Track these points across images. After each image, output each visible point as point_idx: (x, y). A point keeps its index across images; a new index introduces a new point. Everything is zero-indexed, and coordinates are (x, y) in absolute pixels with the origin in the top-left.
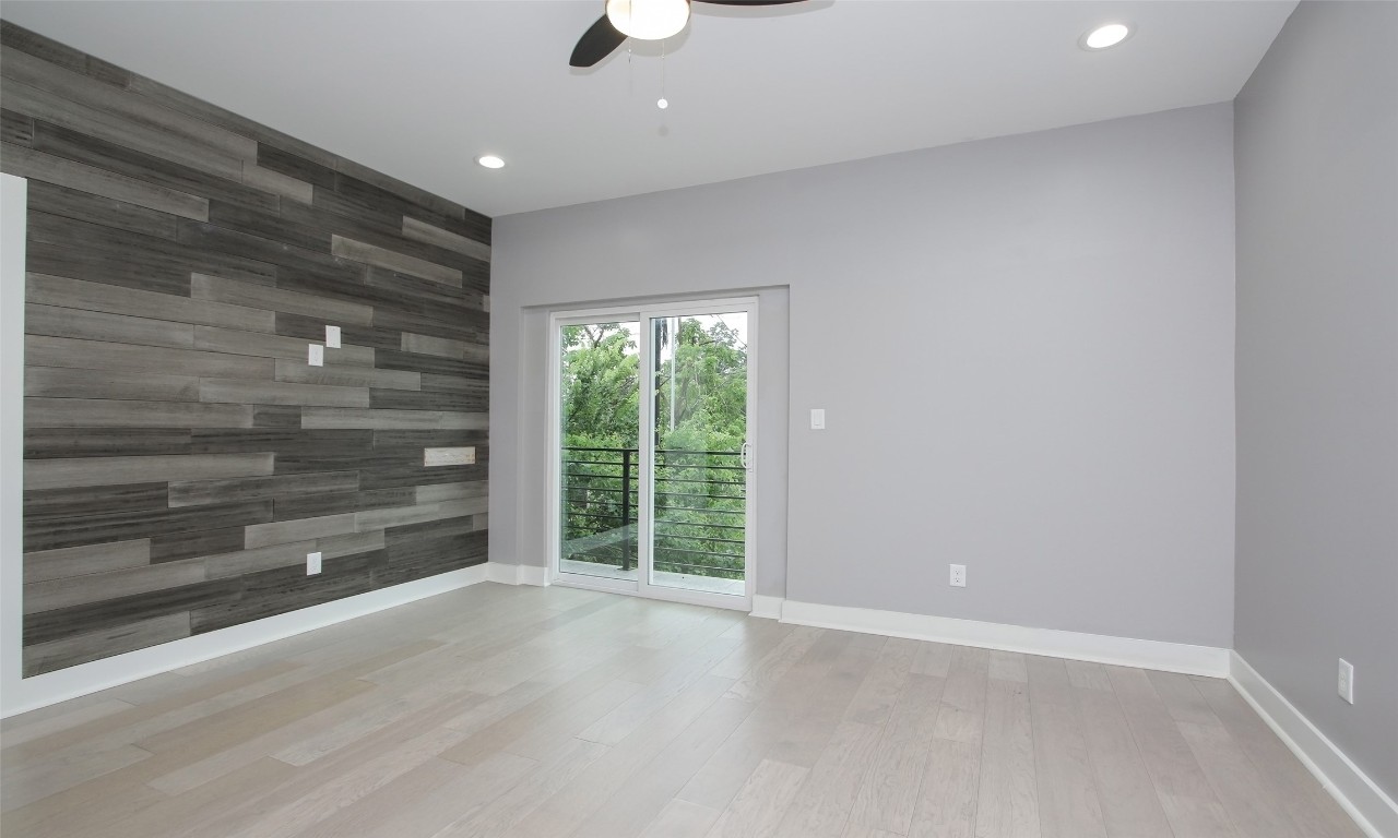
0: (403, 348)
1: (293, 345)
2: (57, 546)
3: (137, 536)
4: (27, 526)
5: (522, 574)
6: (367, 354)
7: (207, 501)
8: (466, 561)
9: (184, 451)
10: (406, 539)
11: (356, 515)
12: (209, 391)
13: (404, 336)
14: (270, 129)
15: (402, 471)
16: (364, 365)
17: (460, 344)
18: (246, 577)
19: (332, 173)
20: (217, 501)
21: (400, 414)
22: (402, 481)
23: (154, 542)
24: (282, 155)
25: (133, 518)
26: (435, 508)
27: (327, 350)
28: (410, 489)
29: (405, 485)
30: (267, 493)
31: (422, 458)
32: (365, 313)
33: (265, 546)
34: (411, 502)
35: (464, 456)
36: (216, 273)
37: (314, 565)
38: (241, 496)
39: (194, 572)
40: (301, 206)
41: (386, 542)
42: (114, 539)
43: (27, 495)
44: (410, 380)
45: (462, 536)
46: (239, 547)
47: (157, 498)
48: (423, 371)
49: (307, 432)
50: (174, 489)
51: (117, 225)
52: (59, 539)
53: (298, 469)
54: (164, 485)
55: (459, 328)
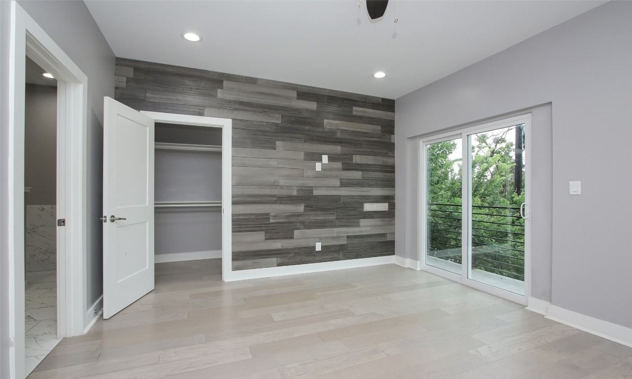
0: (354, 161)
1: (310, 163)
2: (240, 231)
3: (261, 230)
4: (233, 225)
5: (408, 263)
6: (339, 165)
7: (282, 220)
8: (383, 253)
9: (275, 203)
10: (356, 241)
11: (335, 229)
12: (282, 182)
13: (354, 156)
14: (301, 85)
15: (353, 213)
16: (337, 169)
17: (380, 158)
18: (295, 249)
19: (323, 96)
20: (285, 220)
21: (352, 189)
22: (354, 217)
23: (266, 233)
24: (305, 93)
25: (260, 224)
26: (369, 229)
27: (322, 164)
28: (357, 220)
29: (355, 218)
30: (301, 219)
31: (363, 207)
32: (337, 149)
33: (301, 237)
34: (358, 226)
35: (383, 207)
36: (284, 140)
37: (318, 247)
38: (293, 219)
39: (278, 245)
40: (312, 111)
41: (347, 241)
42: (255, 231)
43: (233, 215)
44: (357, 175)
45: (382, 242)
46: (292, 238)
47: (267, 218)
48: (362, 170)
49: (315, 196)
50: (272, 216)
51: (255, 129)
52: (241, 229)
53: (312, 210)
54: (268, 214)
55: (379, 151)
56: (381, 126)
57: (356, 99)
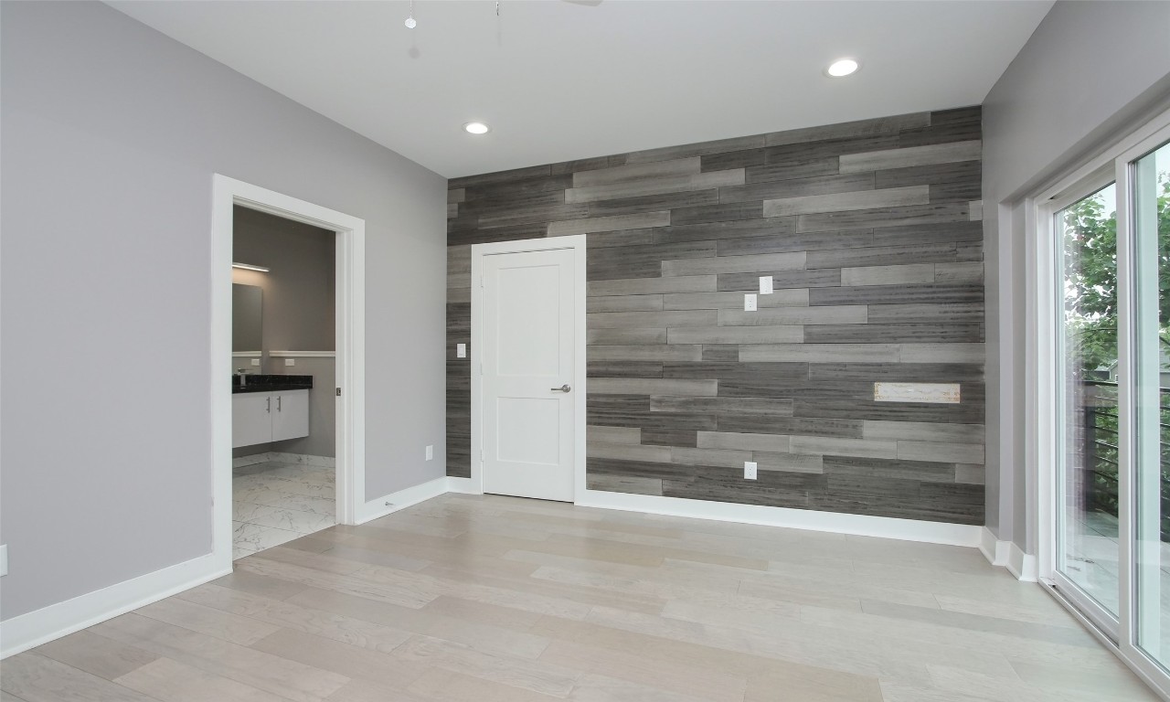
0: (844, 282)
1: (730, 297)
2: (599, 424)
3: (635, 426)
4: (588, 412)
6: (802, 295)
7: (673, 410)
8: (936, 513)
9: (660, 376)
10: (851, 471)
11: (791, 437)
12: (673, 337)
13: (844, 272)
14: (709, 143)
15: (842, 403)
16: (800, 305)
17: (928, 268)
18: (697, 467)
19: (761, 150)
20: (679, 411)
21: (840, 348)
22: (845, 413)
23: (643, 431)
24: (716, 157)
25: (632, 415)
26: (893, 445)
27: (760, 297)
28: (855, 422)
29: (848, 417)
30: (712, 409)
31: (872, 392)
32: (797, 260)
33: (711, 447)
34: (857, 435)
35: (947, 393)
36: (676, 257)
37: (751, 471)
38: (695, 410)
39: (664, 455)
40: (736, 189)
41: (824, 468)
42: (623, 425)
43: (589, 396)
44: (855, 315)
45: (936, 485)
46: (693, 445)
47: (644, 404)
48: (869, 303)
49: (743, 365)
50: (653, 400)
52: (600, 421)
53: (737, 393)
54: (647, 397)
55: (924, 249)
56: (931, 185)
57: (850, 135)
